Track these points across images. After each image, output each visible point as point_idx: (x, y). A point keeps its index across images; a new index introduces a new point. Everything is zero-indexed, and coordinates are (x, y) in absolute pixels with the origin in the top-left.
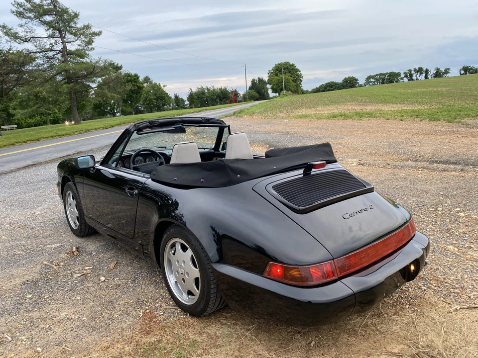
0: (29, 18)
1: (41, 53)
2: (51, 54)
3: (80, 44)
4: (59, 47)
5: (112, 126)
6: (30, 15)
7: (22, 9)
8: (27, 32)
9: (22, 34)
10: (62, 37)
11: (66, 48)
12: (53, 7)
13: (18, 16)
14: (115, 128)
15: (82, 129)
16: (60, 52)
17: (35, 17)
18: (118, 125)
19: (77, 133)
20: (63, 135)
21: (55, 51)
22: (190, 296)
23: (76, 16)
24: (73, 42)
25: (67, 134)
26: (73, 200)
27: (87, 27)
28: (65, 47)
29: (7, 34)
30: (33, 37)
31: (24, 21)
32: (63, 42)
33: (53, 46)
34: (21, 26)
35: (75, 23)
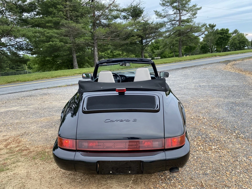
0: (167, 5)
1: (170, 22)
2: (174, 22)
3: (189, 15)
4: (178, 19)
5: (195, 59)
7: (164, 2)
8: (165, 13)
9: (163, 14)
10: (180, 13)
11: (181, 19)
13: (162, 6)
14: (196, 60)
15: (177, 60)
16: (178, 21)
17: (170, 5)
18: (198, 58)
19: (174, 62)
20: (167, 63)
21: (176, 20)
24: (185, 15)
25: (169, 62)
27: (194, 6)
28: (180, 18)
29: (157, 15)
30: (167, 15)
31: (164, 8)
32: (180, 16)
33: (175, 18)
34: (163, 10)
35: (188, 5)
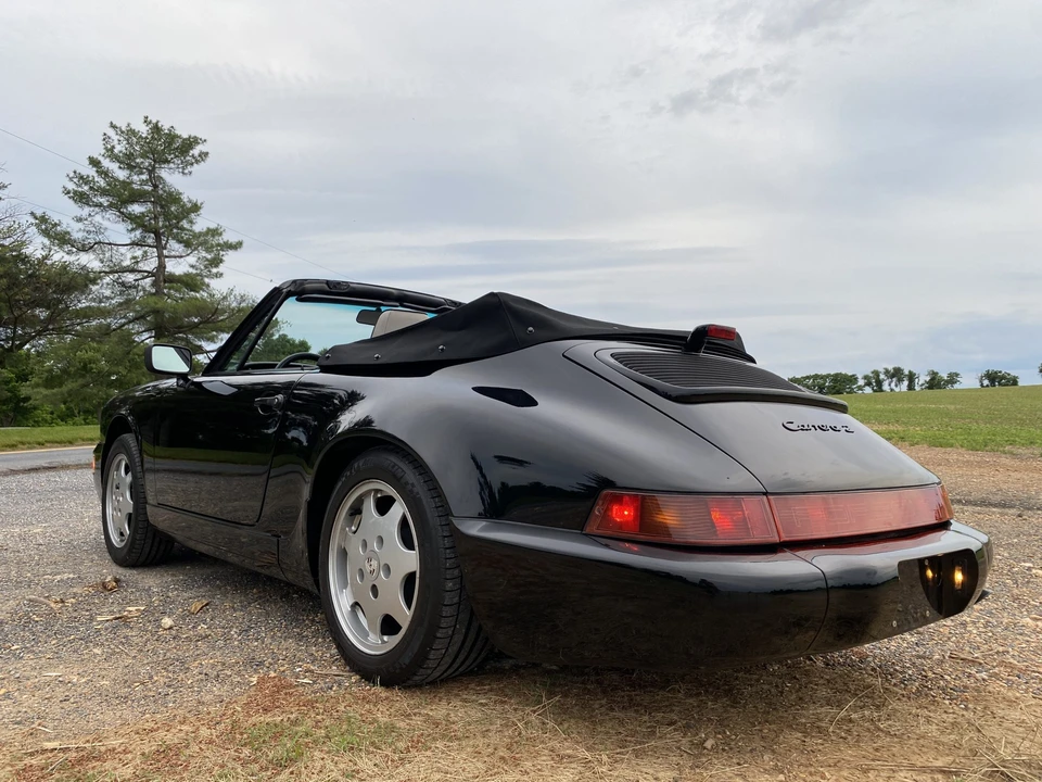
0: (100, 205)
1: (111, 276)
2: (130, 278)
3: (194, 263)
4: (151, 265)
6: (101, 200)
7: (86, 188)
8: (89, 232)
9: (77, 235)
10: (160, 247)
11: (165, 267)
12: (150, 188)
13: (75, 201)
16: (150, 274)
17: (111, 205)
21: (140, 271)
22: (385, 638)
23: (196, 208)
24: (181, 257)
26: (126, 473)
27: (215, 232)
28: (162, 266)
29: (46, 233)
30: (100, 243)
31: (87, 210)
32: (159, 257)
33: (137, 262)
34: (80, 220)
35: (191, 222)
